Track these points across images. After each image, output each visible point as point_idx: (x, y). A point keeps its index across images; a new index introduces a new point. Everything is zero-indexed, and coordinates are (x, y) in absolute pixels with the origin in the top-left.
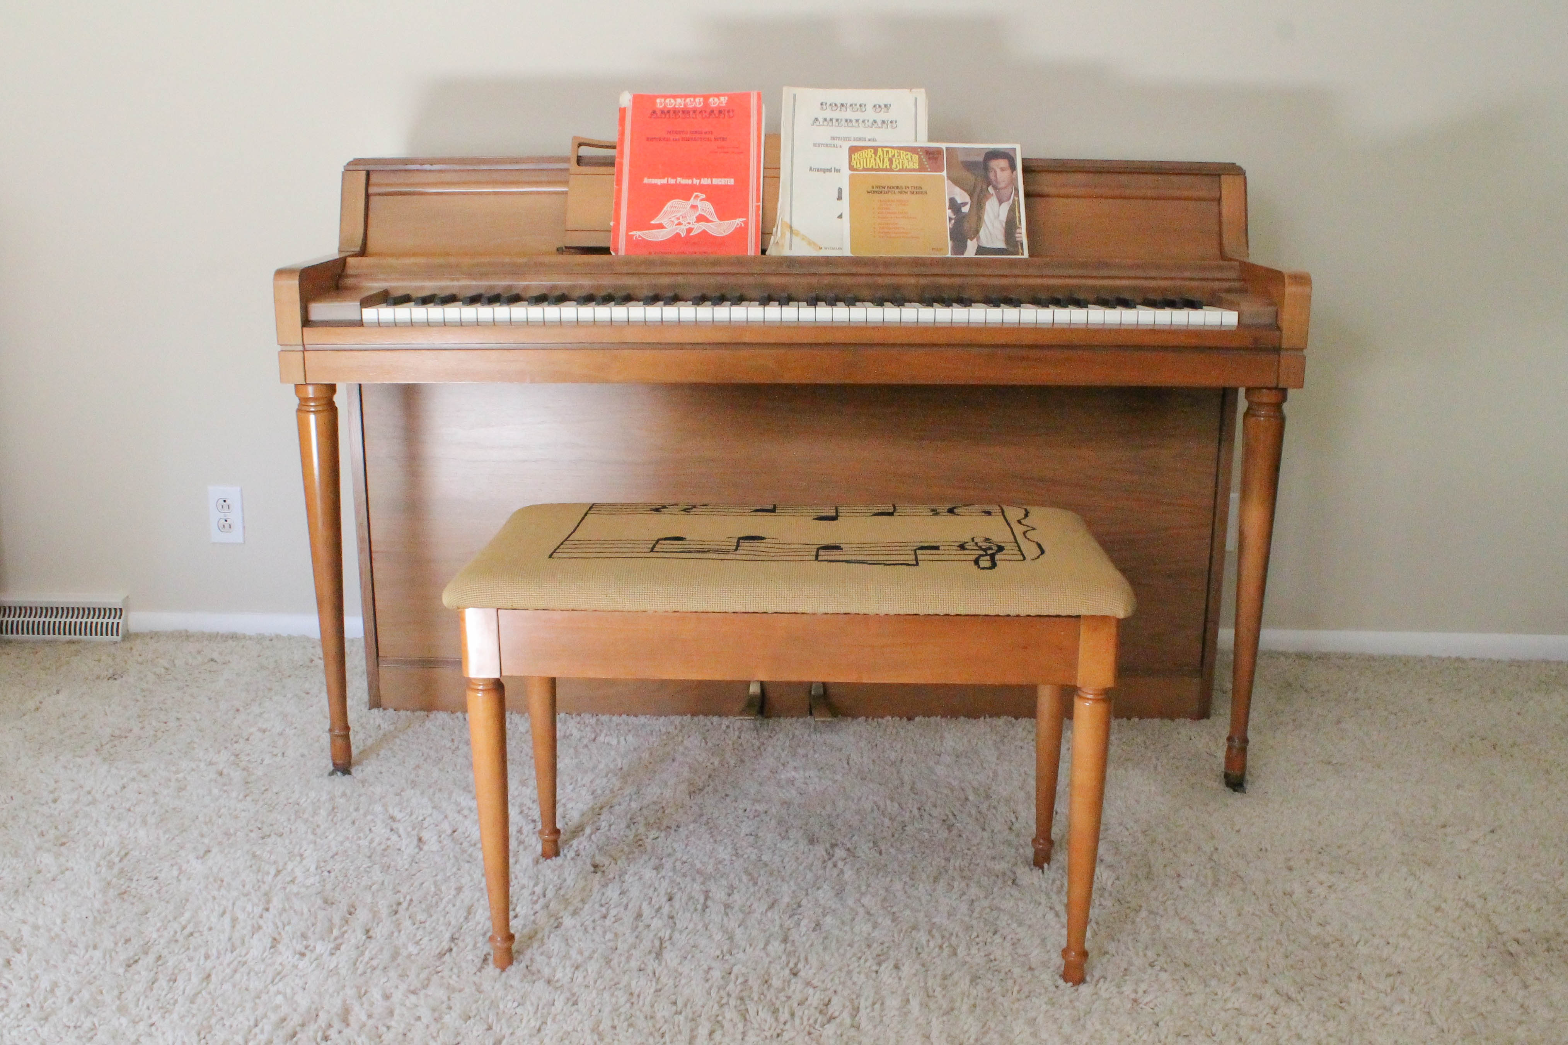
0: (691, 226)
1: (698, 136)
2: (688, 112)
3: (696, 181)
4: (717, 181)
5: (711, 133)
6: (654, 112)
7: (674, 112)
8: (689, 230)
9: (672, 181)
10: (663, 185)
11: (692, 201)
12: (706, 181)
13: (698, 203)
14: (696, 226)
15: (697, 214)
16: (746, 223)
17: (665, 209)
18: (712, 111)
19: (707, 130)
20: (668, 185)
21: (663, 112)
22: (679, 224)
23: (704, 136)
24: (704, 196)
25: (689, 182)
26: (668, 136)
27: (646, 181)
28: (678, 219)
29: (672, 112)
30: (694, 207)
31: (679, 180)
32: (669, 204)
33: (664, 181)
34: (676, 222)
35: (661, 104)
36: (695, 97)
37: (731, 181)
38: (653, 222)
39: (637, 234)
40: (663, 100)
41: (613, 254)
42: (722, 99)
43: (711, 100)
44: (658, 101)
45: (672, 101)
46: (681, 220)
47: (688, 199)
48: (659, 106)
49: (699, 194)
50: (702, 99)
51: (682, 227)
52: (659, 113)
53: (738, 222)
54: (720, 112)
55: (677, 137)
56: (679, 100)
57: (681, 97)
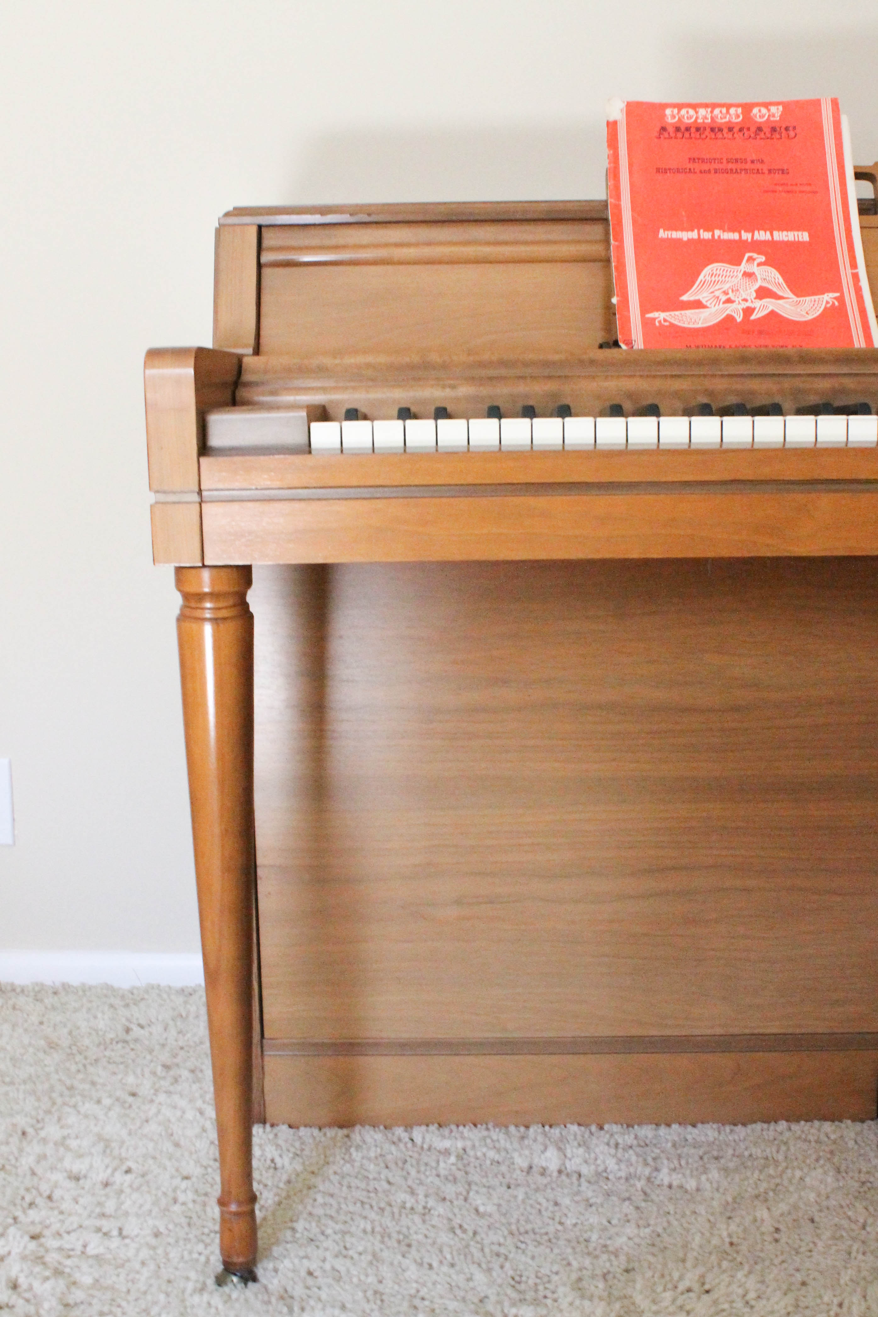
0: (749, 304)
1: (739, 166)
2: (721, 130)
3: (746, 236)
4: (779, 236)
5: (762, 162)
6: (663, 129)
7: (698, 129)
8: (748, 311)
9: (706, 235)
10: (690, 241)
11: (744, 266)
12: (762, 236)
13: (753, 268)
14: (758, 304)
15: (756, 286)
16: (841, 299)
17: (701, 277)
18: (760, 129)
19: (754, 157)
20: (700, 241)
21: (678, 129)
22: (729, 301)
23: (748, 166)
24: (762, 259)
25: (735, 236)
26: (691, 166)
27: (662, 234)
28: (726, 293)
29: (693, 130)
30: (748, 275)
31: (717, 233)
32: (707, 270)
33: (694, 235)
34: (724, 298)
35: (673, 117)
36: (728, 106)
37: (804, 236)
38: (685, 298)
39: (660, 316)
40: (676, 111)
41: (625, 346)
42: (773, 109)
43: (755, 111)
44: (668, 112)
45: (692, 112)
46: (731, 295)
47: (739, 264)
48: (670, 120)
49: (755, 255)
50: (740, 110)
51: (734, 306)
52: (671, 130)
53: (828, 298)
54: (773, 130)
55: (706, 167)
56: (702, 112)
57: (706, 106)
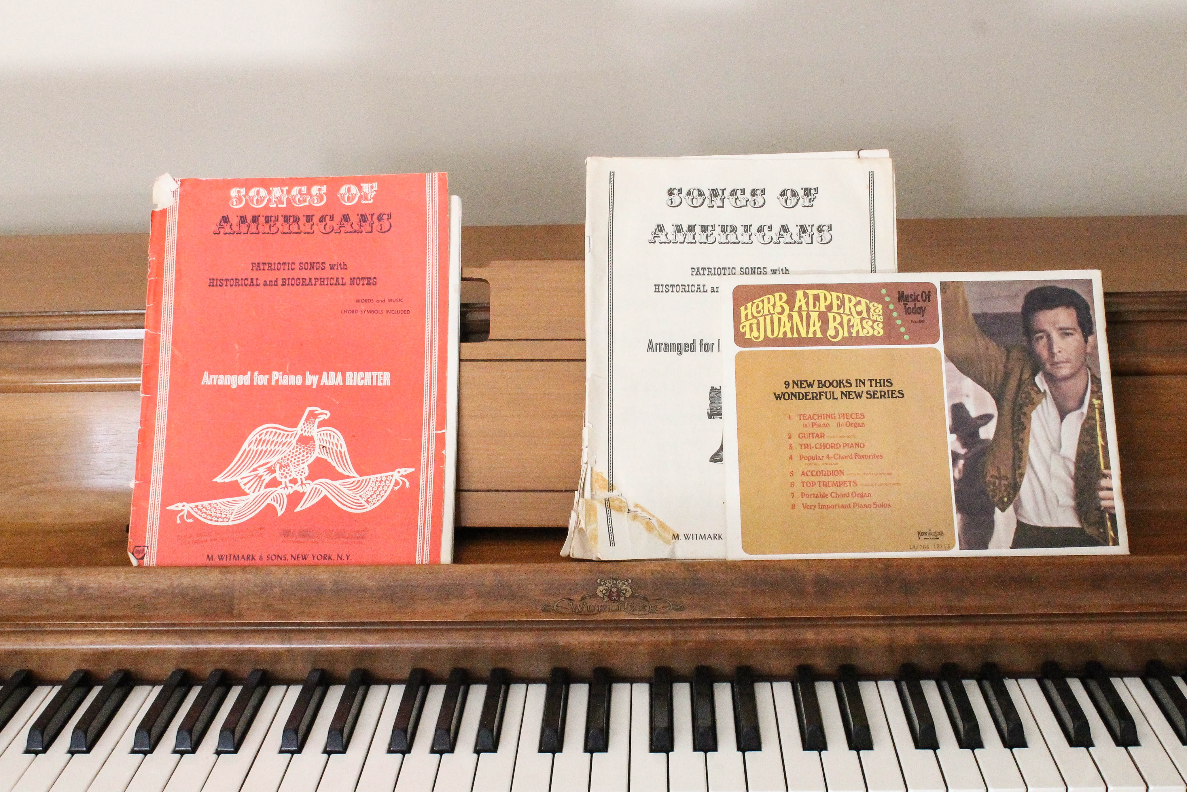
0: (297, 488)
1: (315, 274)
2: (297, 220)
3: (311, 380)
4: (354, 379)
5: (344, 267)
6: (225, 219)
7: (268, 219)
8: (295, 498)
9: (261, 380)
10: (240, 387)
11: (301, 429)
12: (332, 379)
13: (314, 432)
14: (308, 487)
15: (311, 460)
16: (413, 478)
17: (245, 446)
18: (346, 218)
19: (335, 260)
20: (252, 387)
21: (243, 220)
22: (274, 483)
23: (327, 273)
24: (326, 415)
25: (295, 380)
26: (255, 275)
27: (207, 379)
28: (271, 470)
29: (262, 220)
30: (306, 441)
31: (275, 375)
32: (253, 436)
33: (244, 380)
34: (267, 478)
35: (240, 200)
36: (310, 182)
37: (385, 379)
38: (219, 479)
39: (184, 508)
40: (243, 191)
41: (134, 562)
42: (366, 187)
43: (344, 190)
44: (234, 192)
45: (263, 192)
46: (277, 475)
47: (294, 425)
48: (235, 205)
49: (319, 410)
50: (324, 189)
51: (279, 490)
52: (234, 220)
53: (398, 475)
54: (363, 218)
55: (270, 276)
56: (276, 192)
57: (281, 182)
